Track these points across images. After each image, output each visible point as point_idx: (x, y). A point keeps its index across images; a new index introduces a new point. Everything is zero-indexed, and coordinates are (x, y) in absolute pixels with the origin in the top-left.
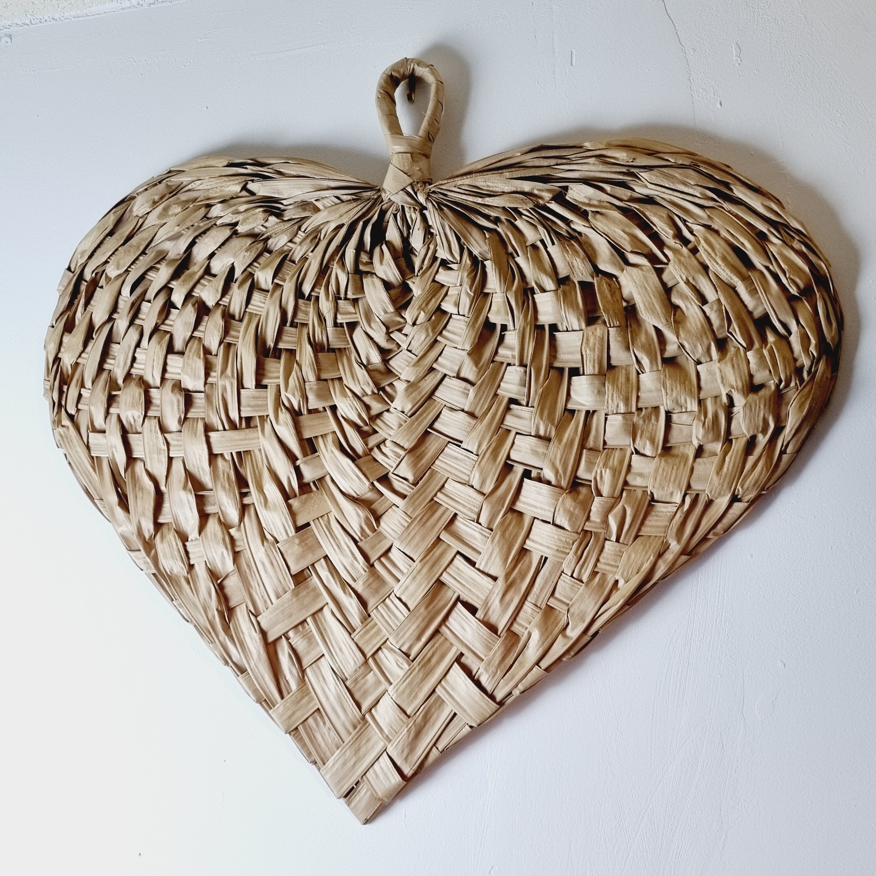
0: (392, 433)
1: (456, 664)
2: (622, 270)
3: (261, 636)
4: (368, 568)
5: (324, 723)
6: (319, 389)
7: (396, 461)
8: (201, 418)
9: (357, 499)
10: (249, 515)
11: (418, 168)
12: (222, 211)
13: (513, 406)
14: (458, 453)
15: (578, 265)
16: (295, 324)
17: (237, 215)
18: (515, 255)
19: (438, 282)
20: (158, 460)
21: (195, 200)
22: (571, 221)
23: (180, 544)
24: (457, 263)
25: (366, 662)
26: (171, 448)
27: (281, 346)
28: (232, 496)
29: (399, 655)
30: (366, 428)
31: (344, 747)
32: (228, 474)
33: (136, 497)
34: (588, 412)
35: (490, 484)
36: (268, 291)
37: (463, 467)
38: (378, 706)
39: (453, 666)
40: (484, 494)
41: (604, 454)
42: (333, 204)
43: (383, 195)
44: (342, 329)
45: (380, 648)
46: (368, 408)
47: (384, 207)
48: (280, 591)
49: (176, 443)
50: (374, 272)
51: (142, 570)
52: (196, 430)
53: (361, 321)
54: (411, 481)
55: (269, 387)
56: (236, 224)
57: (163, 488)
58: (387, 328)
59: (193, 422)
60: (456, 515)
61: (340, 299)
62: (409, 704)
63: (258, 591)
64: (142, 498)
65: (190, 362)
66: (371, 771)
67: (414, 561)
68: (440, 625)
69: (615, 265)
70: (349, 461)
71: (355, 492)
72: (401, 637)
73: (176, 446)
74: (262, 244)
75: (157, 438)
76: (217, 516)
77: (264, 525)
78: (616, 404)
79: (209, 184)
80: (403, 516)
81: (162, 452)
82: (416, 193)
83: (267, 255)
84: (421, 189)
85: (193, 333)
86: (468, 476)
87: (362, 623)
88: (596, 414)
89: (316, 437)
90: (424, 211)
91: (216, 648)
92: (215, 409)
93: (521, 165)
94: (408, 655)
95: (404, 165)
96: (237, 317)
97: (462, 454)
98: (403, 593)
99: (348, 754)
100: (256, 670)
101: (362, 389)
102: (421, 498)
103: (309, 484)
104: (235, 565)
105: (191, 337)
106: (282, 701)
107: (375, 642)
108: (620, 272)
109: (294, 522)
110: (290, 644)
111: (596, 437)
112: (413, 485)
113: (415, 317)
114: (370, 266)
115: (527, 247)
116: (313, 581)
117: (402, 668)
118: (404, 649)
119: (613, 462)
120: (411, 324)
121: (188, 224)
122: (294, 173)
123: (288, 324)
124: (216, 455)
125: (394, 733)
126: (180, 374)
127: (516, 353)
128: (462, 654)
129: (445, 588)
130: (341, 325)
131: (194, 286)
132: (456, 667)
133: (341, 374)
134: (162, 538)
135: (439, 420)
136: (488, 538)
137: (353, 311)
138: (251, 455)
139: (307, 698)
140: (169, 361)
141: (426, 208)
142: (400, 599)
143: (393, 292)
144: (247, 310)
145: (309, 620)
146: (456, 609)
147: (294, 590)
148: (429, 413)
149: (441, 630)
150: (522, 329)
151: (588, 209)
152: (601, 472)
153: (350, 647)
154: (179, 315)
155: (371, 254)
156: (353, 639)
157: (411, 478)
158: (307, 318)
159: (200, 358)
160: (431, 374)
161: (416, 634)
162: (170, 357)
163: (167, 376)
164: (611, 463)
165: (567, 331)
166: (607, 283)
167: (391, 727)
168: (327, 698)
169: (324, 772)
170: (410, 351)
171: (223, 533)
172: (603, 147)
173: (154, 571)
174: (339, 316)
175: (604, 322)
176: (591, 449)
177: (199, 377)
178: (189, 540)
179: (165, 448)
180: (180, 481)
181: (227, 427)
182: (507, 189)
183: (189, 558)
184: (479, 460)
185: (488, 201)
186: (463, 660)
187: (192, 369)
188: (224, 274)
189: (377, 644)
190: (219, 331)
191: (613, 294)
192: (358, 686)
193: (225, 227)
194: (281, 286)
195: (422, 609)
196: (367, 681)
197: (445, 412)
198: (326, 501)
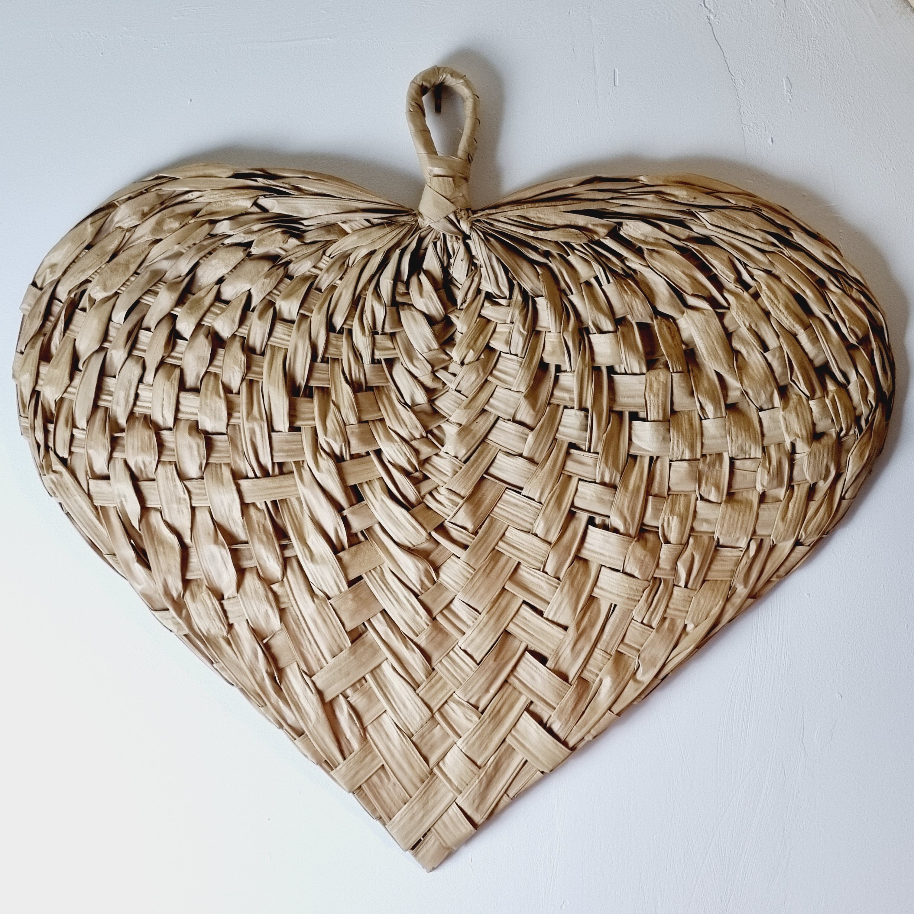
0: (445, 479)
1: (525, 712)
2: (683, 313)
3: (318, 696)
4: (431, 622)
5: (389, 779)
6: (362, 433)
7: (453, 509)
8: (224, 464)
9: (412, 550)
10: (293, 570)
11: (461, 195)
12: (231, 230)
13: (572, 451)
14: (519, 500)
15: (637, 307)
16: (325, 359)
17: (250, 235)
18: (568, 292)
19: (484, 317)
20: (179, 511)
21: (195, 213)
22: (626, 258)
23: (217, 604)
24: (505, 298)
25: (433, 717)
26: (193, 497)
27: (313, 383)
28: (271, 549)
29: (468, 708)
30: (417, 474)
31: (412, 802)
32: (264, 525)
33: (157, 552)
34: (651, 458)
35: (555, 532)
36: (293, 322)
37: (524, 515)
38: (446, 758)
39: (523, 715)
40: (550, 543)
41: (669, 500)
42: (362, 227)
43: (420, 220)
44: (380, 365)
45: (446, 702)
46: (417, 452)
47: (422, 234)
48: (336, 649)
49: (198, 491)
50: (410, 302)
51: (171, 631)
52: (223, 477)
53: (401, 358)
54: (470, 530)
55: (303, 429)
56: (249, 245)
57: (187, 540)
58: (433, 366)
59: (216, 467)
60: (519, 563)
61: (378, 333)
62: (479, 756)
63: (310, 649)
64: (164, 553)
65: (208, 401)
66: (439, 822)
67: (480, 614)
68: (508, 676)
69: (675, 307)
70: (405, 512)
71: (411, 543)
72: (470, 690)
73: (198, 494)
74: (282, 269)
75: (175, 486)
76: (255, 571)
77: (311, 580)
78: (681, 450)
79: (212, 197)
80: (466, 567)
81: (182, 502)
82: (458, 221)
83: (287, 281)
84: (465, 217)
85: (208, 368)
86: (532, 524)
87: (427, 677)
88: (659, 459)
89: (361, 484)
90: (468, 241)
91: (268, 710)
92: (241, 454)
93: (574, 197)
94: (477, 708)
95: (446, 191)
96: (258, 351)
97: (523, 502)
98: (468, 645)
99: (416, 808)
100: (315, 732)
101: (410, 433)
102: (483, 548)
103: (356, 534)
104: (282, 624)
105: (206, 372)
106: (345, 762)
107: (440, 696)
108: (680, 315)
109: (346, 575)
110: (349, 702)
111: (661, 484)
112: (472, 533)
113: (463, 356)
114: (407, 297)
115: (581, 284)
116: (369, 636)
117: (471, 721)
118: (473, 701)
119: (679, 509)
120: (459, 362)
121: (190, 242)
122: (317, 191)
123: (319, 360)
124: (248, 504)
125: (465, 785)
126: (196, 414)
127: (575, 396)
128: (532, 702)
129: (511, 639)
130: (379, 362)
131: (204, 315)
132: (526, 716)
133: (382, 415)
134: (193, 596)
135: (494, 465)
136: (557, 588)
137: (392, 346)
138: (287, 504)
139: (370, 756)
140: (181, 400)
141: (469, 237)
142: (465, 651)
143: (437, 327)
144: (269, 343)
145: (368, 677)
146: (524, 659)
147: (351, 647)
148: (484, 458)
149: (509, 681)
150: (580, 372)
151: (644, 247)
152: (669, 519)
153: (415, 703)
154: (189, 347)
155: (407, 284)
156: (418, 695)
157: (470, 527)
158: (338, 353)
159: (220, 396)
160: (482, 416)
161: (485, 686)
162: (183, 395)
163: (180, 416)
164: (677, 509)
165: (626, 374)
166: (666, 325)
167: (461, 779)
168: (393, 755)
169: (391, 827)
170: (459, 392)
171: (265, 590)
172: (662, 184)
173: (187, 631)
174: (376, 352)
175: (667, 366)
176: (655, 496)
177: (220, 419)
178: (226, 597)
179: (187, 497)
180: (209, 534)
181: (259, 474)
182: (559, 222)
183: (227, 617)
184: (543, 509)
185: (540, 234)
186: (532, 708)
187: (211, 410)
188: (241, 301)
189: (443, 697)
190: (241, 368)
191: (673, 338)
192: (424, 741)
193: (235, 247)
194: (308, 316)
195: (491, 662)
196: (433, 735)
197: (501, 457)
198: (377, 553)
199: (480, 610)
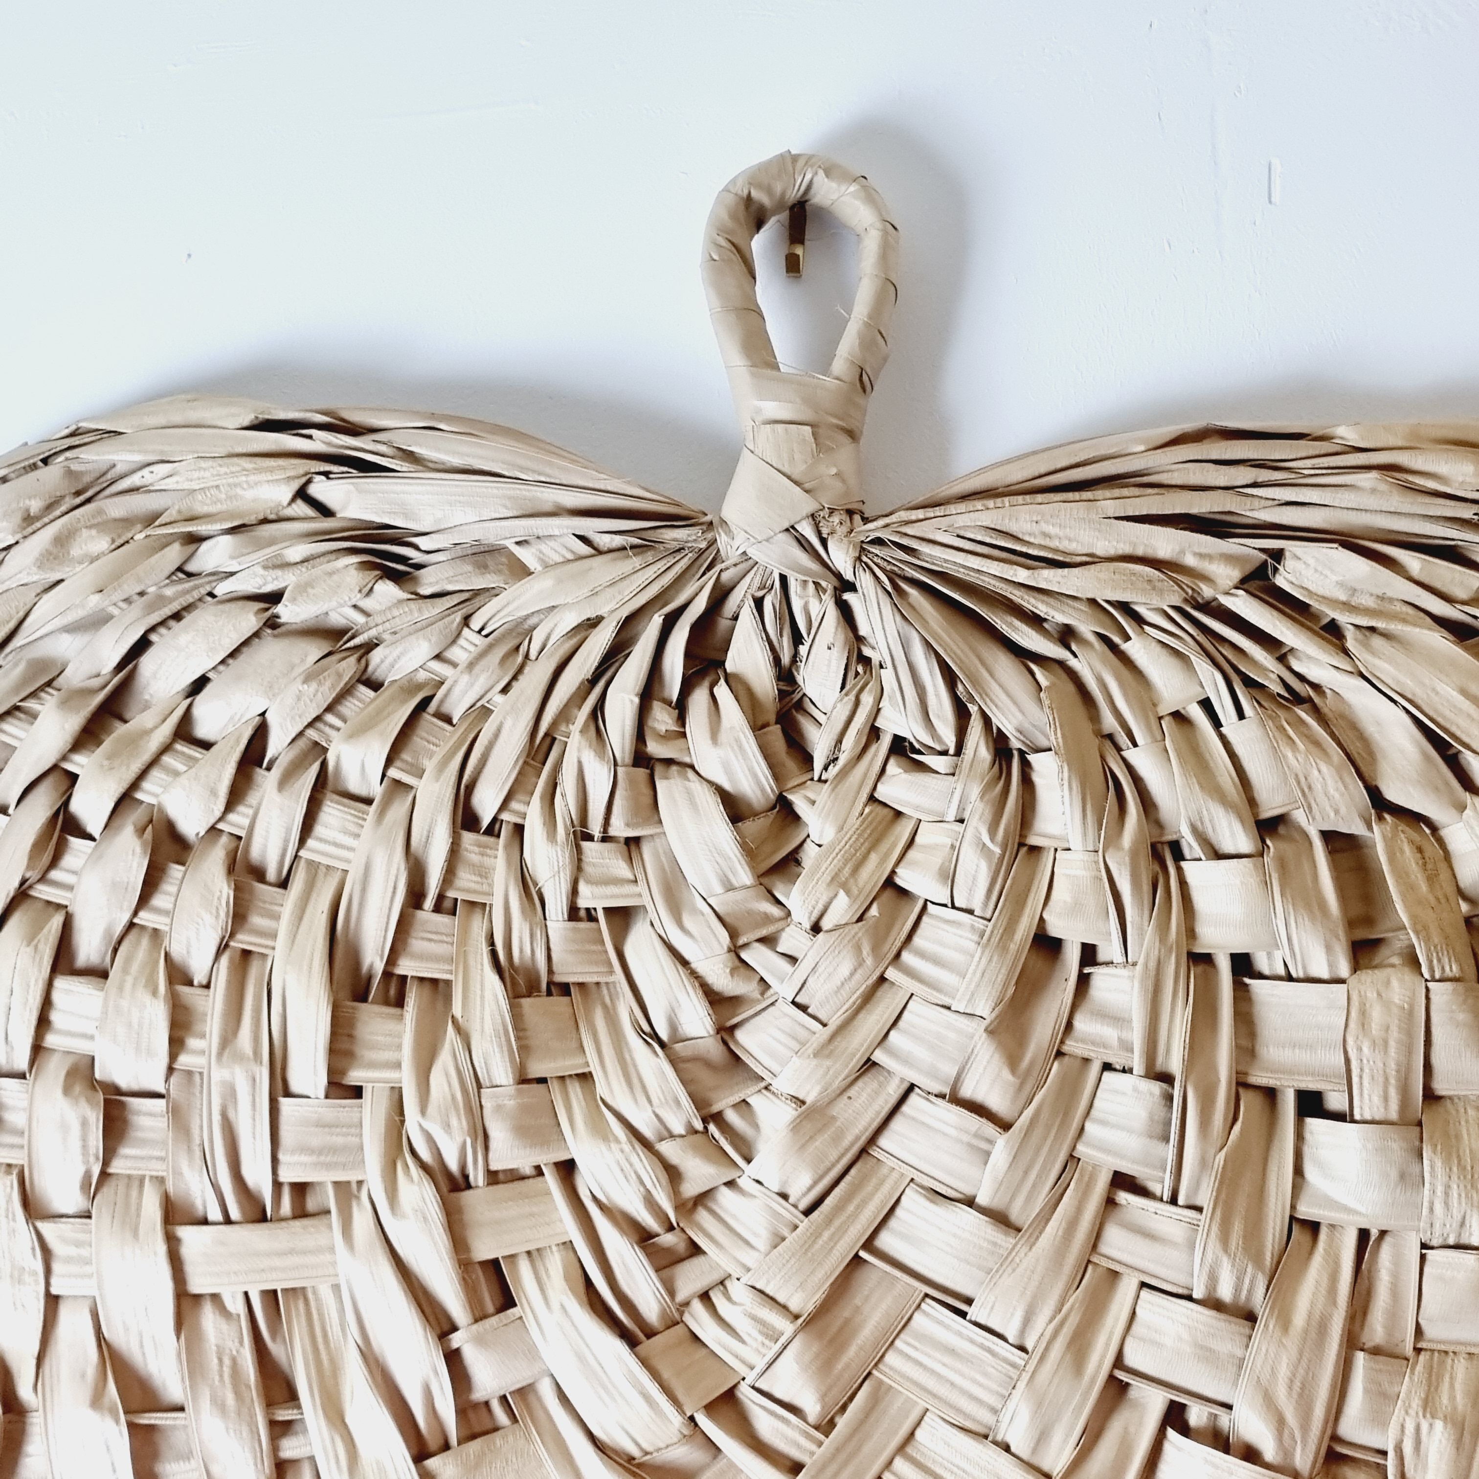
0: (749, 1258)
2: (1461, 808)
6: (525, 1110)
7: (763, 1350)
8: (151, 1177)
9: (640, 1466)
11: (834, 471)
12: (232, 558)
13: (1124, 1197)
14: (961, 1335)
15: (1325, 785)
16: (447, 904)
17: (279, 572)
18: (1123, 740)
19: (885, 805)
20: (14, 1304)
21: (151, 519)
22: (1292, 650)
24: (945, 753)
26: (57, 1267)
27: (406, 967)
28: (245, 1432)
30: (668, 1239)
32: (234, 1360)
34: (1363, 1235)
35: (1065, 1441)
36: (368, 801)
37: (976, 1382)
41: (1419, 1368)
42: (570, 556)
43: (723, 541)
44: (593, 925)
46: (673, 1174)
47: (725, 576)
49: (72, 1251)
50: (687, 760)
52: (138, 1216)
53: (650, 907)
54: (812, 1417)
55: (367, 1094)
56: (275, 598)
57: (26, 1394)
58: (733, 934)
59: (128, 1186)
61: (589, 838)
65: (124, 1003)
69: (1437, 789)
70: (620, 1347)
71: (637, 1444)
73: (69, 1260)
74: (352, 660)
75: (13, 1231)
78: (1457, 1217)
79: (196, 475)
81: (27, 1278)
82: (824, 542)
83: (364, 691)
84: (842, 530)
85: (135, 913)
86: (995, 1411)
88: (1388, 1239)
89: (512, 1257)
90: (847, 596)
92: (198, 1154)
93: (1145, 480)
95: (792, 459)
96: (271, 874)
97: (972, 1341)
101: (657, 1116)
102: (845, 1474)
105: (131, 925)
108: (1454, 812)
111: (1394, 1316)
112: (817, 1428)
113: (820, 907)
114: (680, 742)
115: (1160, 718)
119: (1452, 1398)
120: (807, 925)
121: (131, 588)
122: (457, 461)
123: (429, 903)
124: (198, 1297)
126: (92, 1038)
127: (1137, 1036)
130: (591, 916)
131: (143, 774)
133: (587, 1064)
135: (893, 1223)
137: (628, 875)
138: (307, 1302)
140: (57, 997)
141: (851, 587)
143: (749, 827)
144: (302, 853)
148: (864, 1203)
150: (1152, 964)
151: (1343, 619)
152: (1418, 1429)
154: (94, 858)
155: (681, 708)
157: (812, 1408)
158: (485, 888)
159: (155, 993)
160: (866, 1079)
162: (62, 983)
163: (51, 1040)
164: (1445, 1400)
165: (1290, 978)
166: (1411, 842)
170: (803, 1008)
172: (1400, 443)
174: (583, 888)
175: (1413, 962)
176: (1376, 1351)
177: (150, 1053)
179: (38, 1265)
180: (83, 1376)
181: (235, 1213)
182: (1103, 548)
184: (1030, 1368)
185: (1047, 578)
187: (130, 1025)
188: (238, 741)
190: (217, 917)
191: (1431, 879)
193: (240, 603)
194: (409, 787)
197: (912, 1200)
198: (541, 1465)
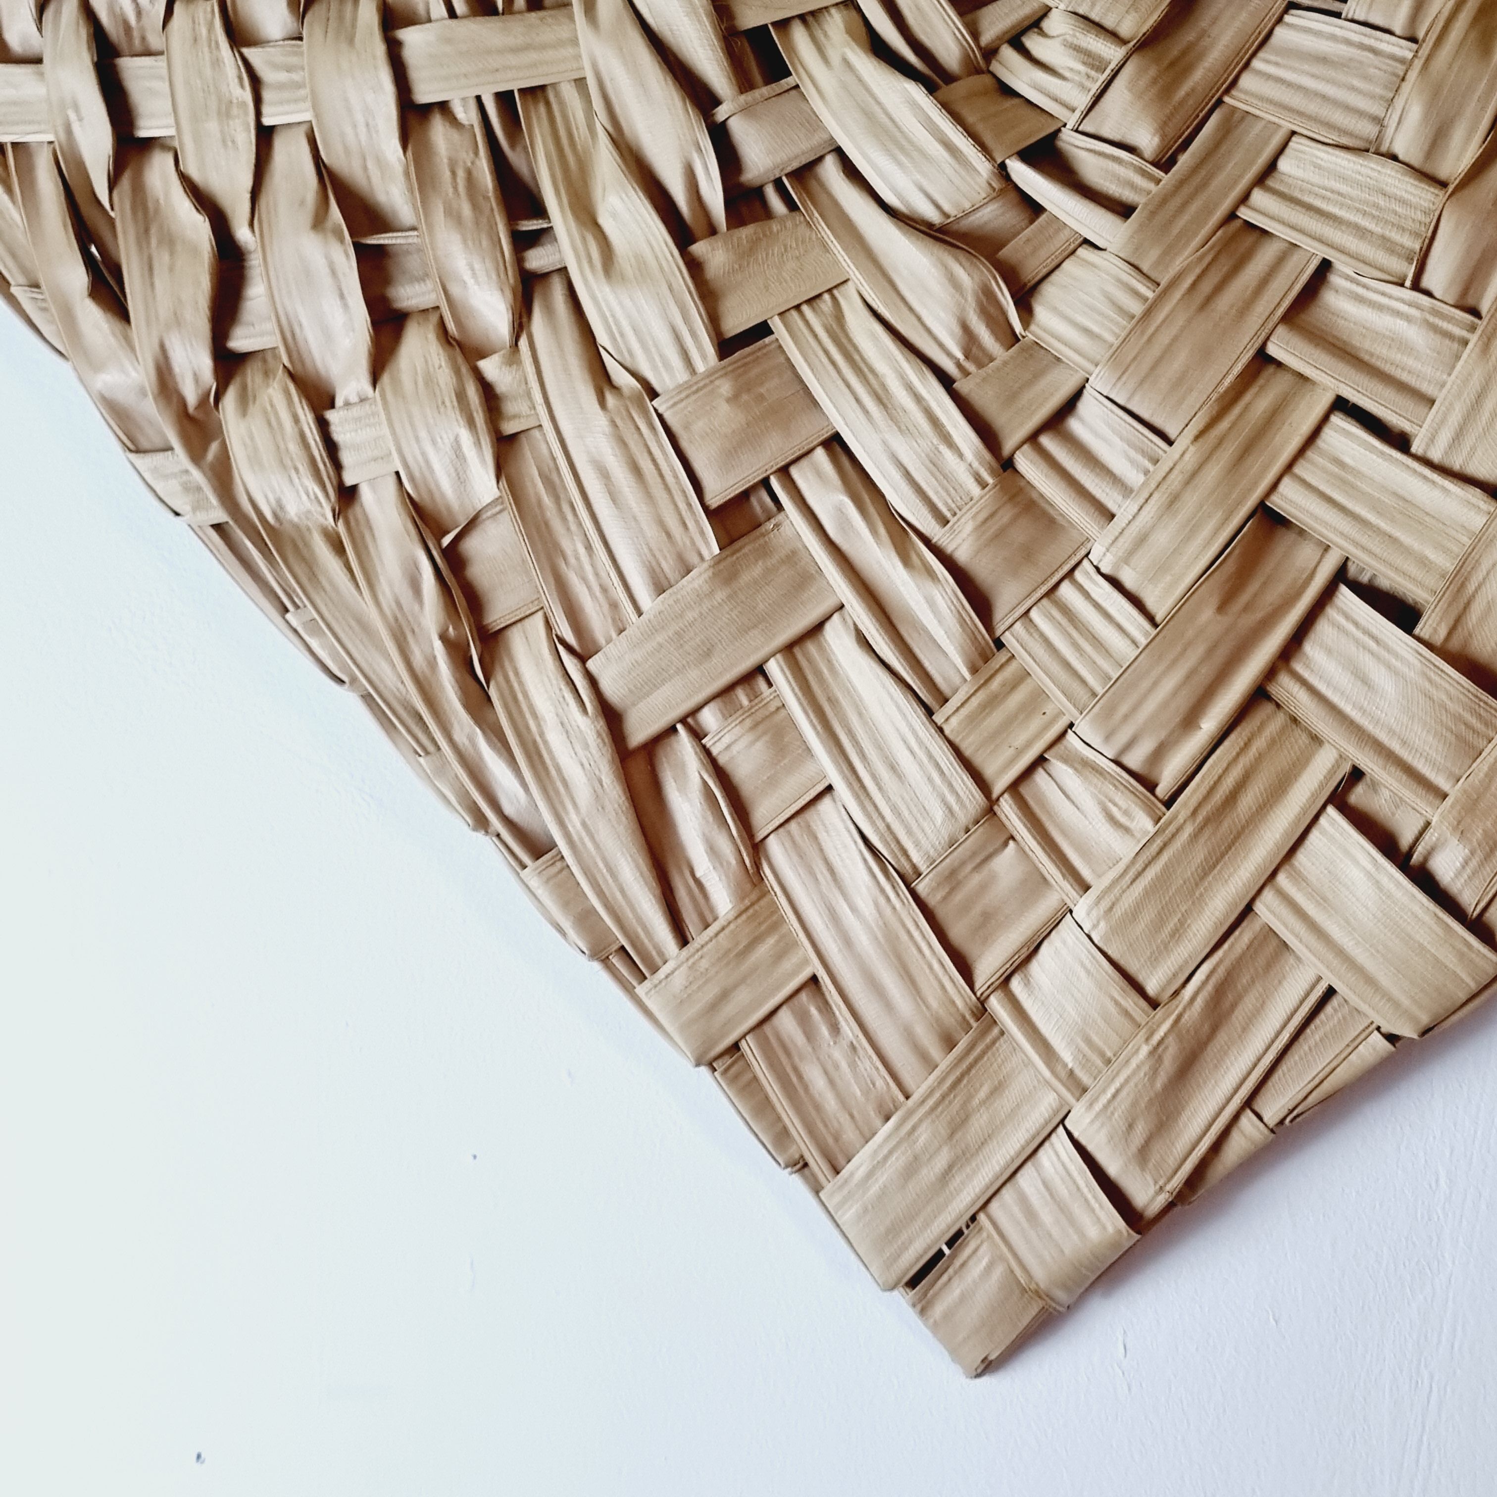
1: (1331, 810)
3: (601, 724)
4: (993, 472)
5: (835, 1029)
7: (1088, 84)
9: (942, 231)
10: (549, 311)
14: (1333, 38)
20: (224, 141)
23: (307, 418)
25: (990, 811)
26: (267, 95)
28: (485, 243)
29: (1117, 784)
31: (910, 1113)
32: (469, 173)
33: (151, 269)
35: (1466, 143)
37: (1353, 89)
38: (1034, 966)
39: (1323, 820)
40: (1443, 185)
45: (1040, 761)
48: (668, 567)
49: (284, 76)
51: (177, 514)
52: (354, 26)
54: (1149, 152)
57: (243, 234)
60: (1325, 266)
62: (1154, 960)
63: (588, 568)
64: (171, 269)
66: (1007, 1194)
67: (1170, 443)
68: (1271, 673)
70: (916, 91)
71: (938, 207)
72: (1126, 718)
73: (281, 87)
75: (217, 63)
76: (434, 318)
77: (602, 338)
80: (1125, 277)
81: (235, 111)
86: (1377, 118)
87: (974, 670)
89: (783, 25)
91: (442, 769)
94: (1150, 786)
97: (1348, 42)
98: (1127, 558)
99: (924, 1136)
100: (589, 845)
102: (1193, 208)
103: (758, 192)
104: (503, 482)
106: (686, 951)
107: (1021, 738)
109: (714, 320)
110: (707, 752)
112: (1154, 164)
116: (786, 529)
117: (1127, 830)
118: (1134, 760)
124: (426, 108)
125: (1099, 1062)
128: (1356, 775)
129: (1285, 539)
132: (1333, 822)
134: (244, 401)
136: (1465, 343)
138: (548, 104)
139: (771, 941)
142: (1115, 582)
145: (774, 668)
146: (1331, 612)
147: (718, 561)
149: (1274, 690)
153: (931, 756)
156: (940, 730)
157: (1149, 142)
161: (1183, 703)
167: (1088, 1041)
168: (847, 941)
169: (837, 1198)
171: (457, 372)
173: (220, 515)
178: (339, 402)
179: (247, 96)
180: (303, 204)
181: (461, 6)
183: (337, 466)
184: (1423, 54)
186: (1358, 796)
189: (1029, 744)
192: (959, 897)
195: (1208, 613)
196: (993, 878)
198: (826, 248)
199: (1172, 433)
